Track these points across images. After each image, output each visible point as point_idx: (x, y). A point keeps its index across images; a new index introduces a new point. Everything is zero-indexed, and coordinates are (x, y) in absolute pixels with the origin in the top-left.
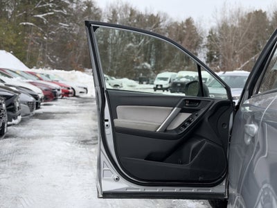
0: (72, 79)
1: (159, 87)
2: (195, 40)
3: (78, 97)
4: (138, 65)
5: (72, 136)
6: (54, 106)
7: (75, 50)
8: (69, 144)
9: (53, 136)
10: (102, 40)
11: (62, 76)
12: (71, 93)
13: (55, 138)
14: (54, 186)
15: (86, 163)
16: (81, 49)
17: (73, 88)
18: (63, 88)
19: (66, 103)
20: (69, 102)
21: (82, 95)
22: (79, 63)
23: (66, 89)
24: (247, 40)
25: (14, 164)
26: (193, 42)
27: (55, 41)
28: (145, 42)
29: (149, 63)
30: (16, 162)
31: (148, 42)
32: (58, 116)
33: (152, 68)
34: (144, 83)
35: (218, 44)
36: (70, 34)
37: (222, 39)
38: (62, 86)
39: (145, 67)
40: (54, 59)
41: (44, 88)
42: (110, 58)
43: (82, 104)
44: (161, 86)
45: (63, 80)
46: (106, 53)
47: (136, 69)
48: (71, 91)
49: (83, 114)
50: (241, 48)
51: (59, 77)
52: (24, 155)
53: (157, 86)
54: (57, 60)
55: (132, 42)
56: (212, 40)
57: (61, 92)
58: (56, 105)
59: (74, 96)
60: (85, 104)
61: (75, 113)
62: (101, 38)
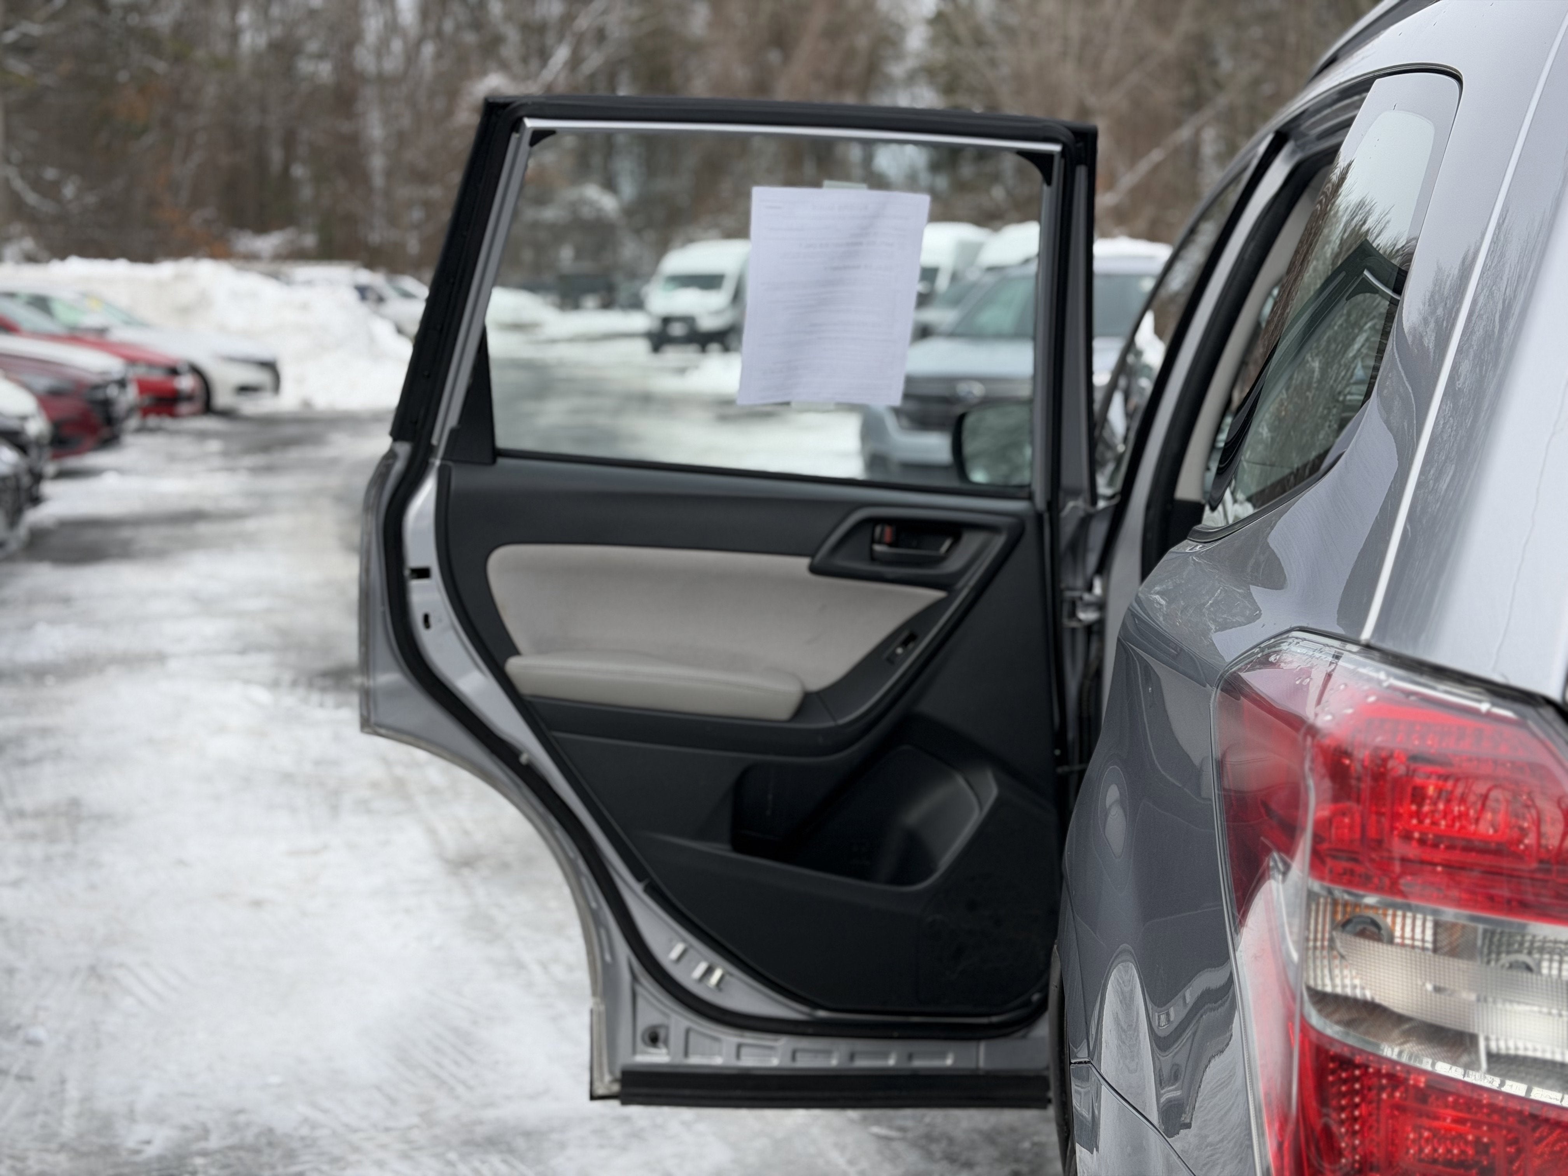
0: (185, 311)
1: (677, 330)
2: (862, 41)
3: (227, 414)
4: (542, 200)
5: (260, 648)
6: (110, 481)
7: (166, 123)
8: (262, 696)
9: (161, 658)
10: (321, 56)
11: (122, 297)
12: (189, 398)
13: (173, 665)
14: (257, 904)
15: (375, 785)
16: (202, 119)
17: (196, 371)
18: (141, 371)
19: (172, 458)
20: (185, 446)
21: (250, 406)
22: (196, 201)
23: (157, 376)
24: (1150, 36)
25: (21, 814)
26: (850, 54)
27: (48, 80)
28: (575, 62)
29: (610, 185)
30: (28, 802)
31: (594, 60)
32: (149, 537)
33: (629, 212)
34: (590, 301)
35: (993, 63)
36: (130, 31)
37: (1009, 32)
38: (131, 361)
39: (586, 213)
40: (50, 191)
41: (43, 383)
42: (377, 163)
43: (260, 459)
44: (688, 320)
45: (131, 321)
46: (354, 139)
47: (535, 225)
48: (186, 383)
49: (282, 522)
50: (1115, 80)
51: (108, 305)
52: (48, 768)
53: (667, 321)
54: (69, 191)
55: (504, 66)
56: (955, 40)
57: (131, 395)
58: (120, 471)
59: (208, 408)
60: (276, 457)
61: (237, 515)
62: (313, 46)
